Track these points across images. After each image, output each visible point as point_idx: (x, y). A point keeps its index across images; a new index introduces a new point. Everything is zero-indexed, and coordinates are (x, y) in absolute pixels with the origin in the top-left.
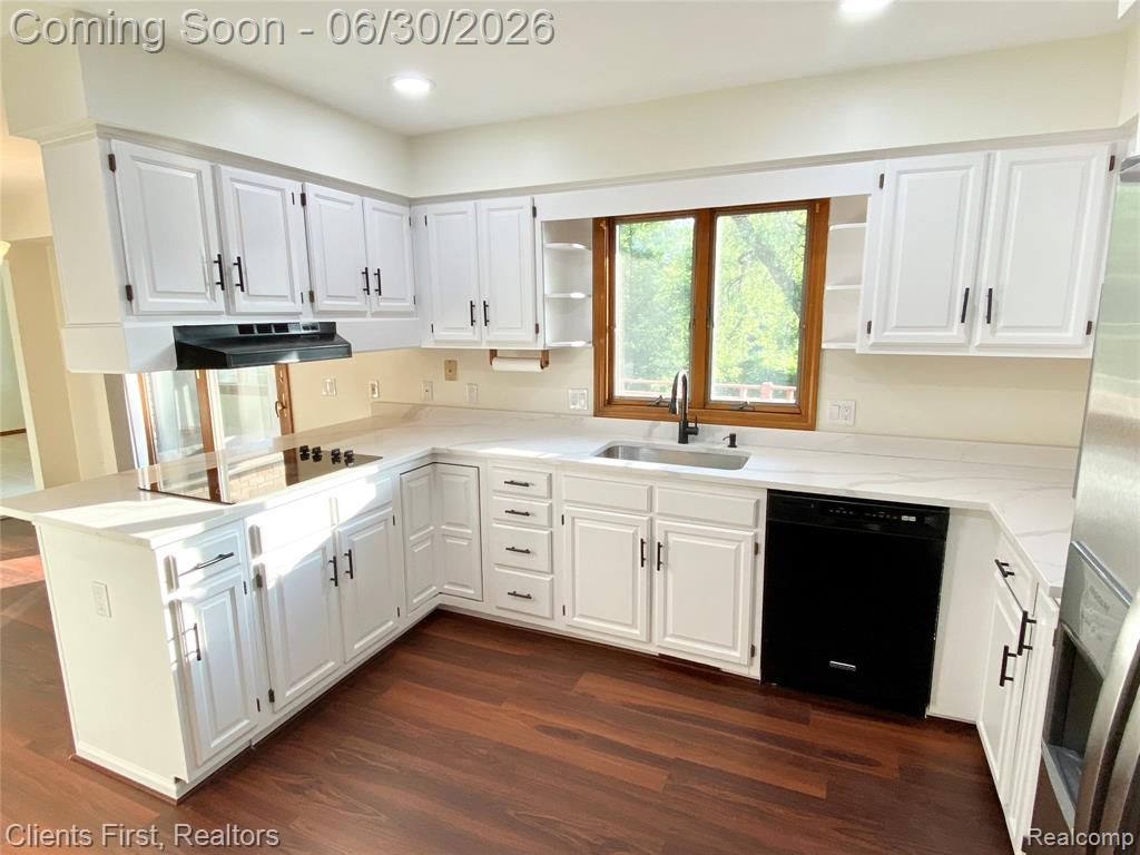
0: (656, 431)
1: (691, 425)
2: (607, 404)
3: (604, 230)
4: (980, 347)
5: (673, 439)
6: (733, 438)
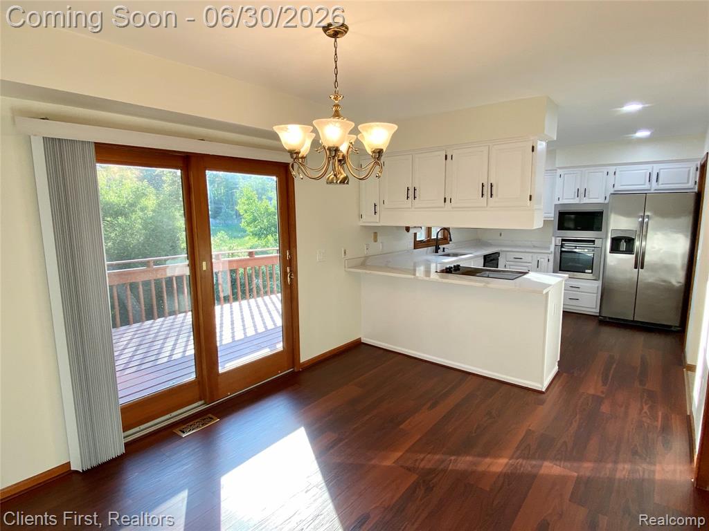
0: (428, 251)
1: (439, 247)
6: (444, 249)
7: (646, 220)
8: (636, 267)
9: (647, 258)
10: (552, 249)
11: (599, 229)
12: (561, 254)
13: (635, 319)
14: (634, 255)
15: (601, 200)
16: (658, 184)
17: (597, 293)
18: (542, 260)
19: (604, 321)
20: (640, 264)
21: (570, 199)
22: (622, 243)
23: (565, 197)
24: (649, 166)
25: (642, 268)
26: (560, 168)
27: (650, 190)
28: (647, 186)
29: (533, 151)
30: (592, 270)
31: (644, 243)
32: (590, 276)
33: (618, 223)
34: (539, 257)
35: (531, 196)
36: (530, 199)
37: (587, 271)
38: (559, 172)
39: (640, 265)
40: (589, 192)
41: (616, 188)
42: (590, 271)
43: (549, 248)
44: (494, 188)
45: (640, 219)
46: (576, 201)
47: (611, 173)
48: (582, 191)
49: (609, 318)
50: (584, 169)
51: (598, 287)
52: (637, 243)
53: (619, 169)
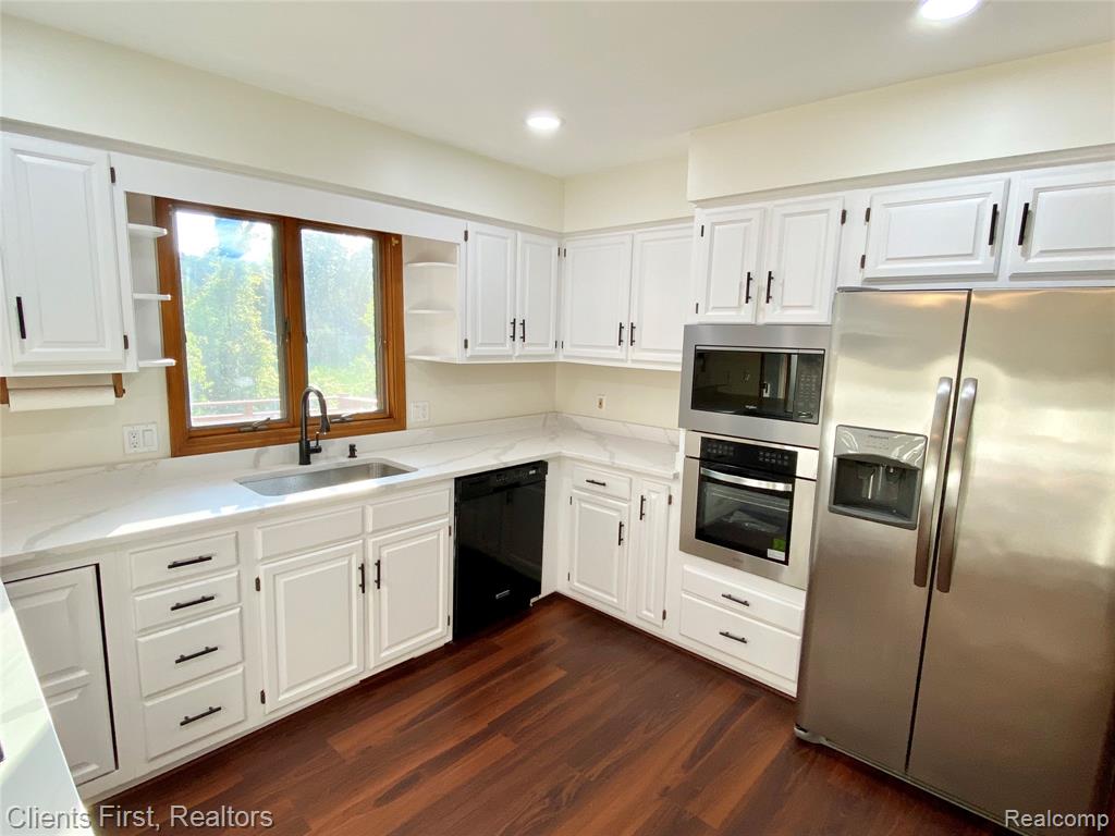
0: (264, 460)
1: (313, 444)
2: (187, 440)
3: (162, 210)
4: (519, 357)
5: (292, 463)
6: (352, 449)
7: (966, 392)
8: (920, 580)
10: (679, 467)
11: (812, 418)
12: (700, 486)
14: (917, 531)
15: (819, 314)
16: (1025, 254)
17: (799, 634)
18: (654, 496)
20: (935, 570)
21: (725, 310)
23: (713, 304)
25: (945, 588)
26: (702, 203)
27: (992, 277)
28: (980, 263)
30: (787, 553)
32: (781, 572)
34: (645, 486)
37: (772, 553)
38: (700, 216)
39: (936, 574)
40: (781, 285)
41: (870, 272)
42: (781, 556)
45: (946, 388)
46: (744, 315)
47: (856, 216)
48: (761, 281)
50: (770, 203)
51: (802, 614)
53: (884, 196)
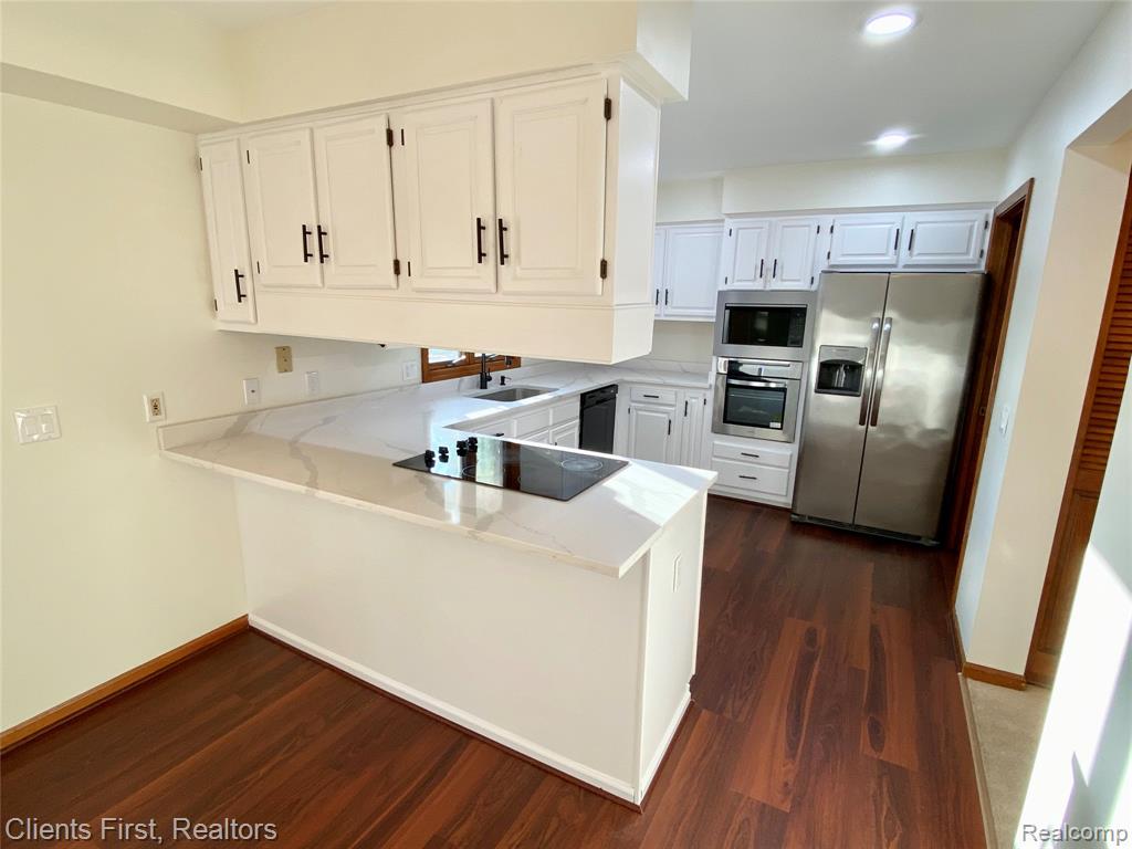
1: (488, 374)
6: (503, 379)
7: (886, 327)
8: (862, 423)
9: (884, 404)
10: (712, 379)
11: (798, 343)
12: (727, 391)
13: (856, 523)
14: (861, 398)
15: (804, 285)
16: (911, 255)
17: (789, 468)
18: (694, 400)
19: (797, 523)
20: (869, 415)
21: (745, 281)
22: (840, 374)
23: (736, 278)
24: (896, 217)
25: (874, 424)
26: (730, 216)
27: (895, 266)
28: (889, 258)
29: (608, 114)
30: (782, 423)
31: (880, 373)
32: (778, 434)
33: (833, 333)
34: (688, 395)
35: (604, 264)
36: (604, 274)
37: (772, 425)
38: (729, 224)
39: (869, 418)
40: (782, 267)
41: (833, 261)
42: (779, 425)
43: (706, 376)
44: (509, 237)
45: (876, 325)
46: (758, 285)
47: (826, 229)
48: (769, 264)
49: (810, 518)
50: (774, 219)
51: (791, 456)
52: (868, 373)
53: (840, 220)
